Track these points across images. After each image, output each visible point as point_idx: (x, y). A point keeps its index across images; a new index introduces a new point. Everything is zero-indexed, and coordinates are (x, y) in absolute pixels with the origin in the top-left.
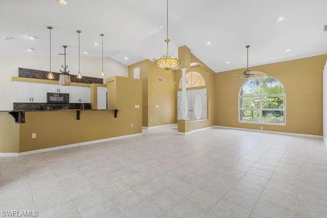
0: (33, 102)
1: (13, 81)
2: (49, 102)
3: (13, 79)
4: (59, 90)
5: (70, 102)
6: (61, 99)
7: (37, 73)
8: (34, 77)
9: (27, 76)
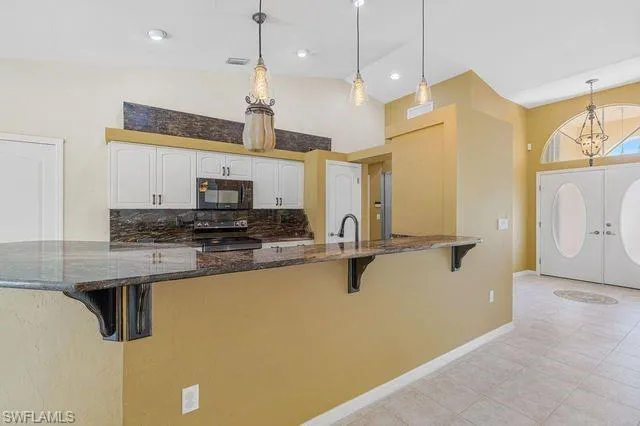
0: (164, 206)
1: (108, 141)
2: (204, 207)
3: (111, 136)
4: (226, 170)
5: (255, 206)
6: (233, 197)
7: (170, 118)
8: (164, 130)
9: (147, 128)
